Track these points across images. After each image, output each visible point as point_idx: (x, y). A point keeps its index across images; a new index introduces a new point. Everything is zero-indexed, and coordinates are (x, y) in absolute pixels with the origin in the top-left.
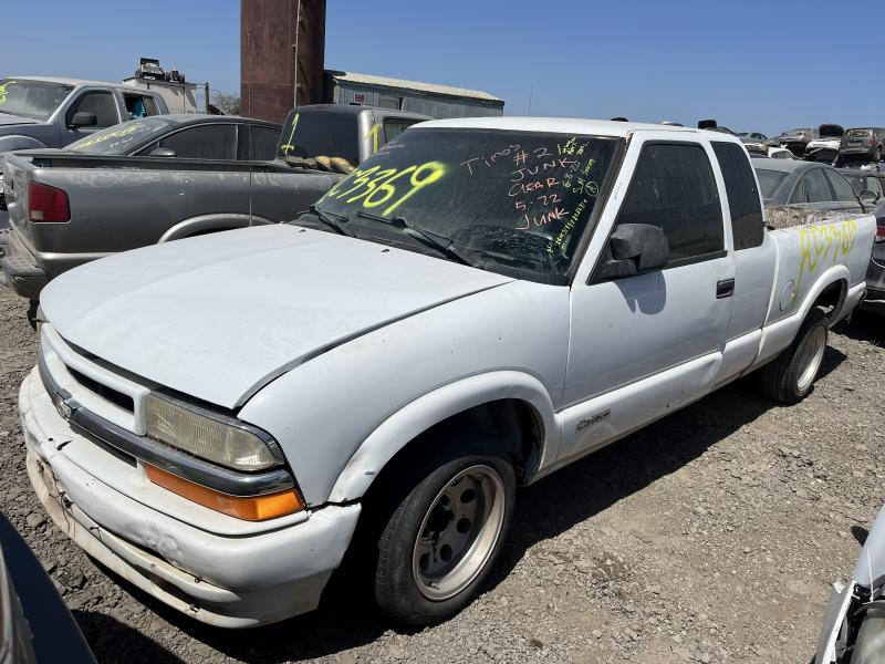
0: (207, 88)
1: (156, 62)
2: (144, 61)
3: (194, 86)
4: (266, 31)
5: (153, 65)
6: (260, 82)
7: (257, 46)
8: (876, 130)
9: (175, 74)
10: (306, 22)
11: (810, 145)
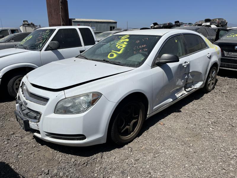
0: (40, 26)
1: (27, 21)
2: (24, 21)
3: (37, 26)
4: (53, 11)
5: (26, 22)
6: (53, 23)
7: (51, 15)
8: (219, 19)
9: (32, 23)
10: (62, 7)
11: (203, 25)
